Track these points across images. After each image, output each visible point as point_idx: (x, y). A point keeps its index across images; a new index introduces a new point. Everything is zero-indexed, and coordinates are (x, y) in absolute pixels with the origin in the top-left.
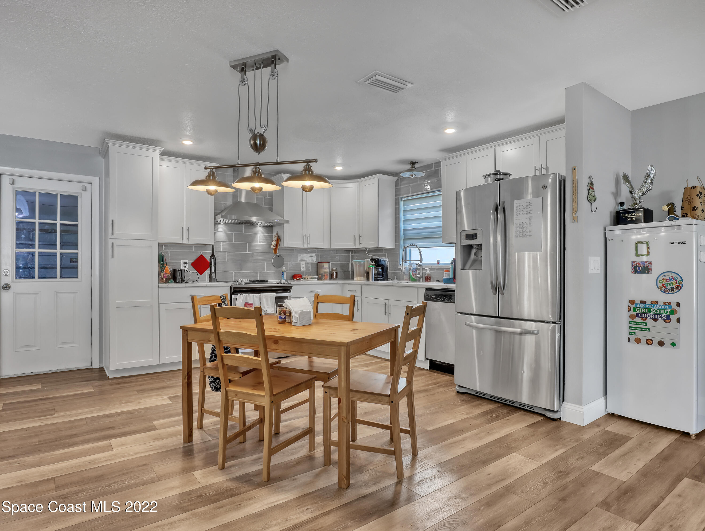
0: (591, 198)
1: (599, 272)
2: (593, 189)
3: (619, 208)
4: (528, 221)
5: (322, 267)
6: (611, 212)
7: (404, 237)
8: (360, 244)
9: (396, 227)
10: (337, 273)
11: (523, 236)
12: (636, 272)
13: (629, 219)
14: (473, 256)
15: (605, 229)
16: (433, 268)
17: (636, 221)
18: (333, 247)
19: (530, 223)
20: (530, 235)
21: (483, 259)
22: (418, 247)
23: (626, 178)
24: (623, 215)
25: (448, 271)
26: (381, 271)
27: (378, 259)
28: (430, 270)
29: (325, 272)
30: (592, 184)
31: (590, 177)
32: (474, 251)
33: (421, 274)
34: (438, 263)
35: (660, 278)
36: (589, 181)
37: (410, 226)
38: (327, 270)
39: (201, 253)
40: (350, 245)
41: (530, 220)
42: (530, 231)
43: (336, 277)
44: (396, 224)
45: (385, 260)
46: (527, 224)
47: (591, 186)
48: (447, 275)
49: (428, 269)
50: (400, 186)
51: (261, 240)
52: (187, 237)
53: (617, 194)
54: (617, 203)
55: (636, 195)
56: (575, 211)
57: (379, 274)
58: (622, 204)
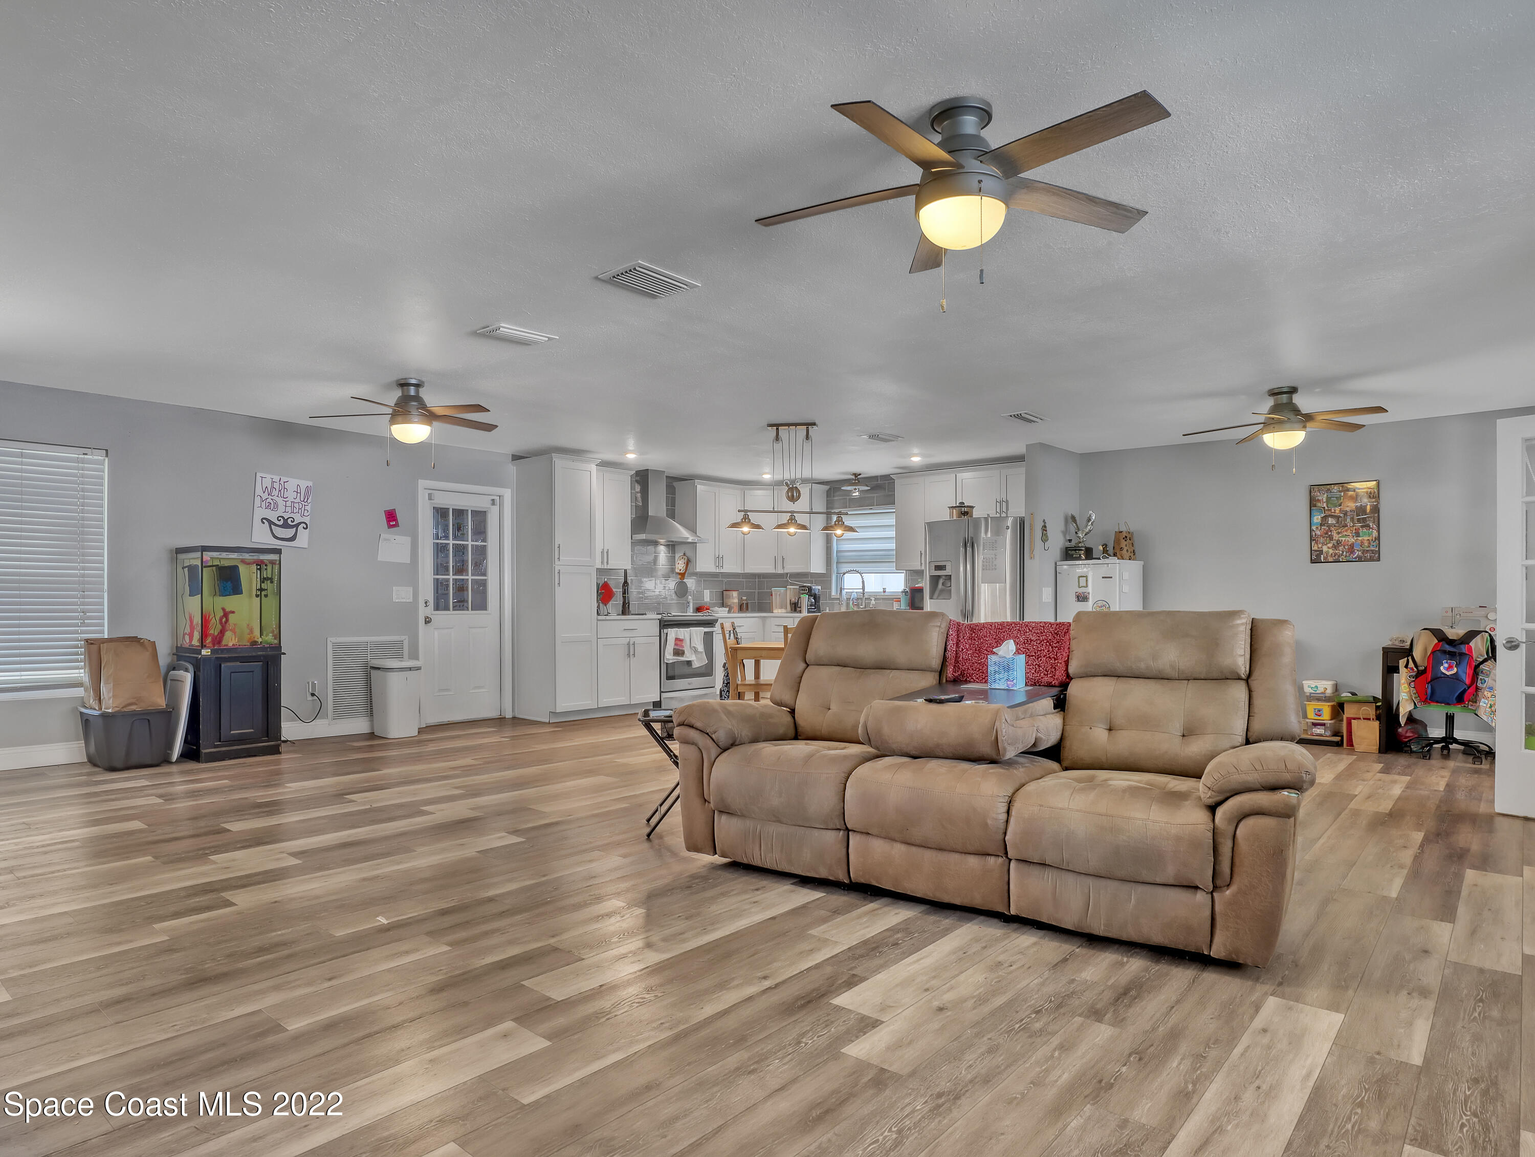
0: (1045, 538)
1: (1050, 601)
2: (1046, 531)
3: (1068, 544)
4: (993, 556)
5: (729, 597)
6: (1061, 549)
7: (838, 559)
8: (783, 567)
9: (827, 547)
10: (747, 604)
11: (989, 569)
12: (1078, 600)
13: (1074, 556)
14: (940, 586)
15: (1056, 563)
16: (878, 597)
17: (1079, 558)
18: (747, 571)
19: (996, 559)
20: (995, 569)
21: (953, 589)
22: (858, 572)
23: (1073, 519)
24: (1070, 552)
25: (898, 600)
26: (813, 601)
27: (810, 587)
28: (876, 599)
29: (734, 603)
30: (1045, 526)
31: (1044, 520)
32: (941, 581)
33: (864, 604)
34: (884, 592)
35: (1095, 605)
36: (1043, 524)
37: (846, 546)
38: (736, 601)
39: (606, 580)
40: (768, 568)
41: (996, 555)
42: (995, 565)
43: (747, 609)
44: (827, 543)
45: (817, 588)
46: (992, 558)
47: (1044, 528)
48: (897, 605)
49: (873, 599)
50: (834, 496)
51: (664, 563)
52: (605, 561)
53: (1065, 533)
54: (1066, 540)
55: (1080, 535)
56: (1032, 551)
57: (811, 605)
58: (1070, 541)
